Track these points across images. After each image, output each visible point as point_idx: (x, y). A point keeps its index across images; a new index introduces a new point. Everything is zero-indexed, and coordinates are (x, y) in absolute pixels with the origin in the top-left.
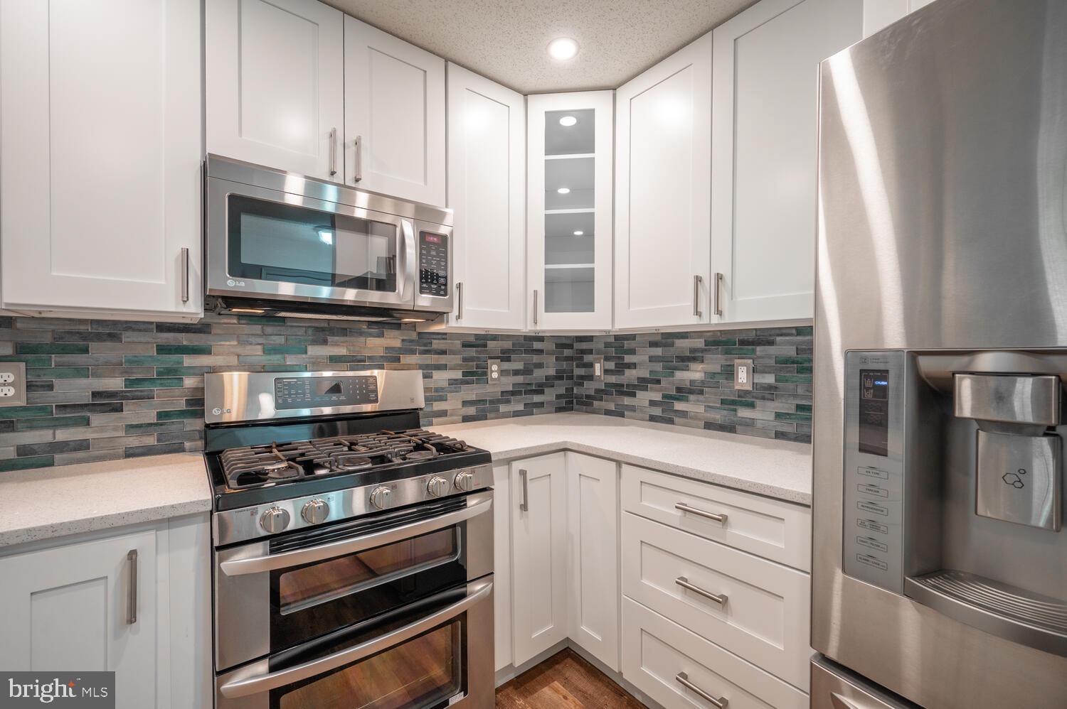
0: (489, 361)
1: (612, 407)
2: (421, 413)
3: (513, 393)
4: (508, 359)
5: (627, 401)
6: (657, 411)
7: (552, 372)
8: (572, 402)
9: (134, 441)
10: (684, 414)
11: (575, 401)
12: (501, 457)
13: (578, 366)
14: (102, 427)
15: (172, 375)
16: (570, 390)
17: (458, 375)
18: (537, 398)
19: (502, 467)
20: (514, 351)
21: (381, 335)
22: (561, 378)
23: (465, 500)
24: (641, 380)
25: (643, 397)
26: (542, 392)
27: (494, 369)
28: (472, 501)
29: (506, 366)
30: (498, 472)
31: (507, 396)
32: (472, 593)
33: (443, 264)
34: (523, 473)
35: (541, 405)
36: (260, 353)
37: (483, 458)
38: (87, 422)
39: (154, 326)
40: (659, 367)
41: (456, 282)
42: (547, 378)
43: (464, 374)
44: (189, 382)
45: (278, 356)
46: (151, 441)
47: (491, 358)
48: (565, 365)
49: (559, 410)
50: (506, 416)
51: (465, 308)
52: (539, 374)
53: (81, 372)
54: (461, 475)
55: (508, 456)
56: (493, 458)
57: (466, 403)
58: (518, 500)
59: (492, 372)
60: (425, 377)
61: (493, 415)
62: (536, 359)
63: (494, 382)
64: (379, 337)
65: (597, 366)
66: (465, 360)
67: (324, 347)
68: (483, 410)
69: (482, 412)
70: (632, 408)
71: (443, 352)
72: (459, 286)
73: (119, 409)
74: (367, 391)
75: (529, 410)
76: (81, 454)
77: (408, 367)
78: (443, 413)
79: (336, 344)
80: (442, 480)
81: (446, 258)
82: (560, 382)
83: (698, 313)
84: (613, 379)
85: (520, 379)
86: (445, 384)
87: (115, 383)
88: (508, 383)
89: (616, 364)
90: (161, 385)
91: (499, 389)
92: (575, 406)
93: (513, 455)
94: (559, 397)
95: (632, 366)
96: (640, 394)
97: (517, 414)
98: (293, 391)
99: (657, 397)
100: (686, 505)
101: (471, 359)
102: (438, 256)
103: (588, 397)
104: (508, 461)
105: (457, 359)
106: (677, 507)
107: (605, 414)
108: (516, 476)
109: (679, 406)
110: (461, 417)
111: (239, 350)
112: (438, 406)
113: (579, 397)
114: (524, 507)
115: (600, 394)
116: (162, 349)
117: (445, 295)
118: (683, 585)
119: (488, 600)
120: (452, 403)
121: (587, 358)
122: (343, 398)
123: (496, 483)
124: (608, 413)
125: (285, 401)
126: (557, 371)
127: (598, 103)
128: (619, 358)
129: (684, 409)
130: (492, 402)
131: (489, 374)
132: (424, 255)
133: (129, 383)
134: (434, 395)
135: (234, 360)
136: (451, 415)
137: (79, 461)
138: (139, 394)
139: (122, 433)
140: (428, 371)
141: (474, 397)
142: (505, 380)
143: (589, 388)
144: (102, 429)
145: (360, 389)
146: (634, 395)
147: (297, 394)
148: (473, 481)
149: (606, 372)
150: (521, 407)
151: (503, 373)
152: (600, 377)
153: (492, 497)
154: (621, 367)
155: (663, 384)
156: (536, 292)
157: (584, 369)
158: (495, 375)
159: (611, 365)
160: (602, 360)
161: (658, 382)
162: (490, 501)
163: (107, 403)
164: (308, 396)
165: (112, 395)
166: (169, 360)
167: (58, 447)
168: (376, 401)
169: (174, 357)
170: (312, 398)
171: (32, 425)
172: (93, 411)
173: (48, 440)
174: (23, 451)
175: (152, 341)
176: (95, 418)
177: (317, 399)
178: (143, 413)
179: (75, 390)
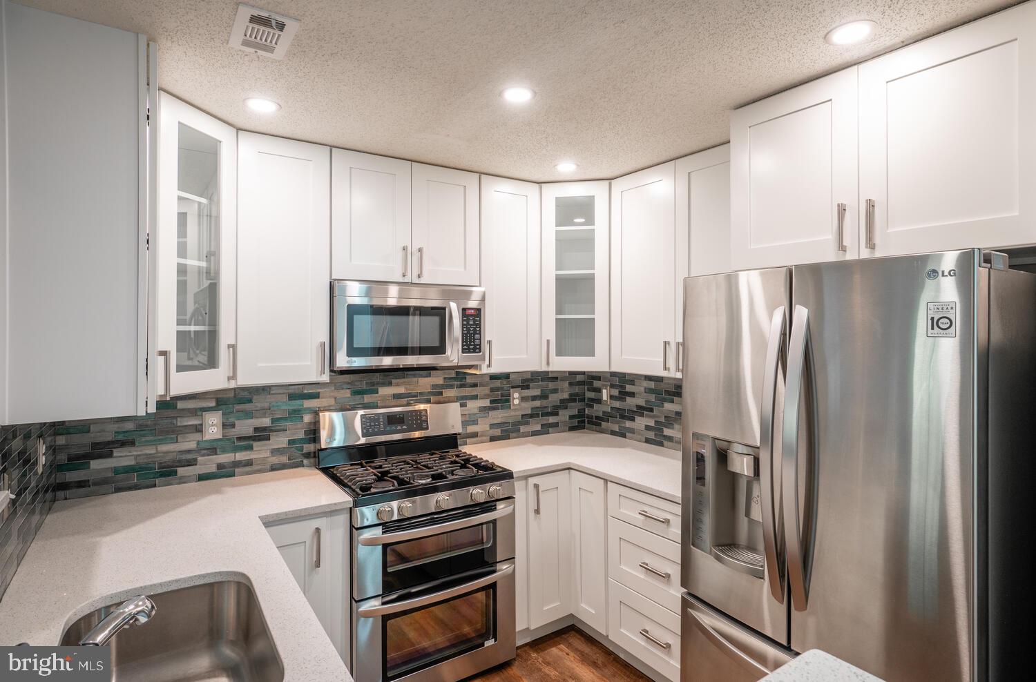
0: (511, 390)
1: (616, 428)
2: (458, 436)
3: (532, 416)
4: (528, 387)
5: (628, 424)
6: (651, 435)
7: (566, 396)
8: (584, 422)
9: (276, 460)
10: (670, 439)
11: (586, 420)
12: (521, 475)
13: (589, 390)
14: (261, 452)
15: (296, 414)
16: (581, 411)
17: (486, 403)
18: (552, 420)
19: (521, 482)
20: (532, 380)
21: (429, 375)
22: (574, 401)
23: (495, 505)
24: (639, 407)
25: (641, 422)
26: (556, 414)
27: (516, 396)
28: (500, 506)
29: (527, 393)
30: (518, 485)
31: (526, 418)
32: (500, 570)
33: (478, 329)
34: (536, 486)
35: (556, 425)
36: (349, 395)
37: (507, 475)
38: (251, 448)
40: (652, 398)
41: (487, 338)
42: (562, 401)
43: (492, 402)
44: (307, 418)
45: (361, 397)
46: (284, 459)
47: (513, 387)
48: (577, 389)
49: (572, 429)
50: (525, 435)
51: (494, 357)
52: (554, 399)
53: (249, 415)
54: (494, 488)
55: (525, 474)
56: (515, 476)
57: (492, 426)
58: (533, 506)
59: (514, 399)
60: (462, 405)
61: (514, 435)
62: (551, 385)
63: (516, 407)
64: (427, 377)
65: (605, 392)
66: (492, 390)
67: (390, 387)
68: (506, 431)
69: (505, 433)
70: (632, 431)
71: (475, 385)
72: (490, 342)
73: (268, 438)
74: (420, 421)
75: (546, 429)
76: (248, 469)
77: (449, 401)
78: (474, 435)
79: (398, 385)
80: (481, 491)
81: (480, 324)
82: (573, 404)
83: (665, 368)
84: (617, 404)
85: (537, 403)
86: (476, 411)
87: (266, 422)
88: (528, 407)
89: (619, 391)
90: (291, 421)
91: (521, 413)
92: (587, 425)
93: (529, 473)
94: (572, 417)
95: (632, 395)
96: (638, 419)
97: (535, 434)
98: (372, 424)
99: (652, 423)
100: (646, 512)
101: (498, 389)
102: (474, 324)
103: (597, 418)
104: (526, 477)
105: (486, 390)
106: (640, 513)
107: (611, 434)
108: (531, 488)
109: (667, 432)
110: (489, 438)
111: (336, 394)
112: (471, 429)
113: (590, 417)
114: (537, 511)
115: (606, 417)
116: (293, 397)
117: (480, 352)
118: (645, 567)
119: (511, 577)
120: (482, 427)
121: (596, 384)
122: (405, 427)
123: (516, 493)
124: (613, 433)
125: (368, 431)
126: (571, 395)
127: (597, 191)
128: (621, 386)
129: (671, 435)
130: (514, 424)
131: (511, 400)
132: (465, 325)
133: (273, 421)
134: (468, 421)
135: (332, 402)
136: (482, 436)
137: (248, 473)
138: (278, 428)
139: (269, 454)
140: (463, 400)
141: (499, 421)
142: (525, 405)
143: (598, 410)
144: (259, 452)
145: (417, 420)
146: (633, 419)
147: (375, 425)
148: (501, 492)
149: (612, 397)
150: (538, 428)
151: (523, 399)
152: (606, 401)
153: (514, 503)
154: (624, 395)
155: (655, 412)
156: (548, 341)
157: (594, 393)
158: (516, 402)
159: (616, 392)
160: (609, 387)
161: (651, 410)
162: (512, 507)
163: (261, 435)
164: (382, 426)
165: (264, 429)
166: (296, 404)
167: (237, 464)
168: (427, 429)
169: (298, 402)
170: (385, 428)
171: (224, 451)
172: (254, 440)
173: (233, 459)
174: (220, 466)
175: (286, 391)
176: (256, 445)
177: (388, 429)
178: (280, 441)
179: (245, 427)
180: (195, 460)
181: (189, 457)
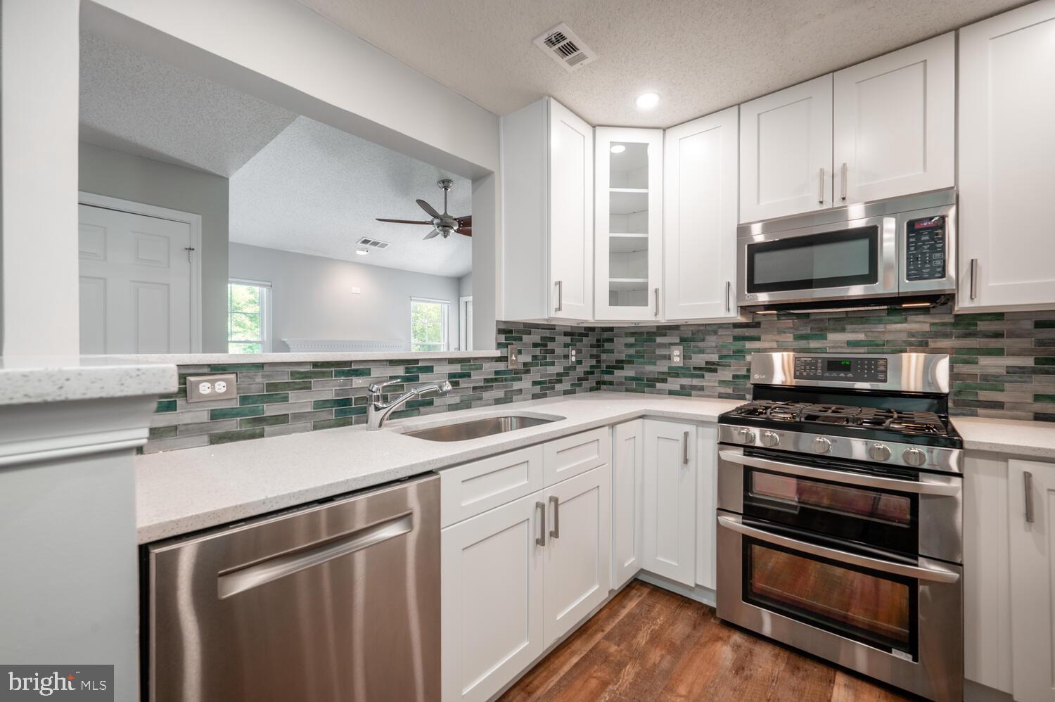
14: (710, 380)
15: (740, 353)
21: (904, 321)
36: (792, 340)
38: (703, 377)
39: (731, 326)
44: (749, 358)
45: (804, 342)
46: (730, 391)
51: (986, 283)
53: (702, 351)
64: (901, 323)
67: (843, 334)
73: (716, 371)
74: (874, 370)
76: (701, 393)
79: (853, 331)
87: (714, 358)
90: (736, 359)
98: (808, 367)
111: (778, 338)
116: (736, 338)
122: (851, 375)
125: (801, 373)
133: (721, 357)
135: (774, 345)
137: (701, 396)
138: (724, 363)
139: (717, 384)
144: (710, 381)
145: (870, 369)
147: (811, 369)
163: (711, 367)
164: (820, 371)
165: (713, 363)
166: (739, 345)
167: (694, 387)
168: (885, 381)
169: (741, 343)
170: (823, 373)
171: (685, 376)
172: (706, 371)
173: (690, 384)
174: (682, 387)
175: (730, 333)
176: (707, 375)
177: (827, 374)
178: (726, 374)
179: (699, 360)
180: (666, 379)
181: (664, 377)
